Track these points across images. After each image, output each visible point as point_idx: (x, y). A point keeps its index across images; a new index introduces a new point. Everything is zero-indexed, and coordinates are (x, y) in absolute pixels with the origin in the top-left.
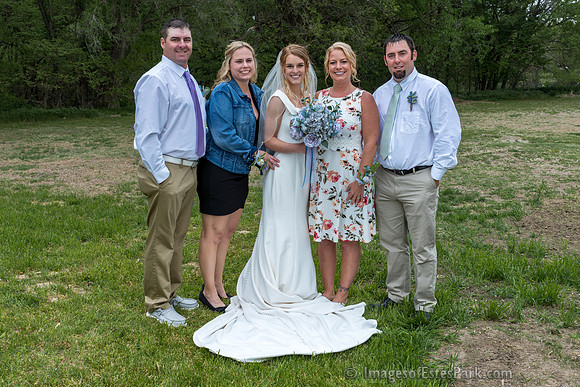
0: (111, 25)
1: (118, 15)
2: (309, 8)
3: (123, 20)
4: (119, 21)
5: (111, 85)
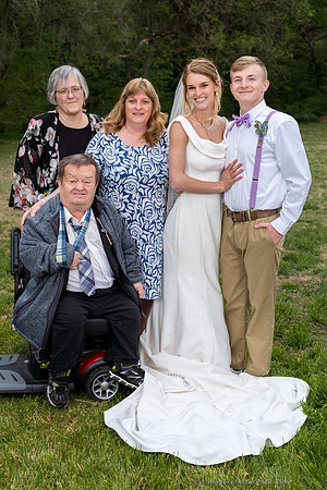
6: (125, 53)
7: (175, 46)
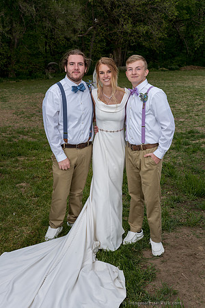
0: (7, 29)
1: (11, 23)
2: (124, 15)
3: (15, 25)
4: (12, 26)
5: (9, 64)
6: (81, 34)
7: (107, 30)
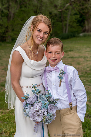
6: (61, 9)
7: (80, 5)
